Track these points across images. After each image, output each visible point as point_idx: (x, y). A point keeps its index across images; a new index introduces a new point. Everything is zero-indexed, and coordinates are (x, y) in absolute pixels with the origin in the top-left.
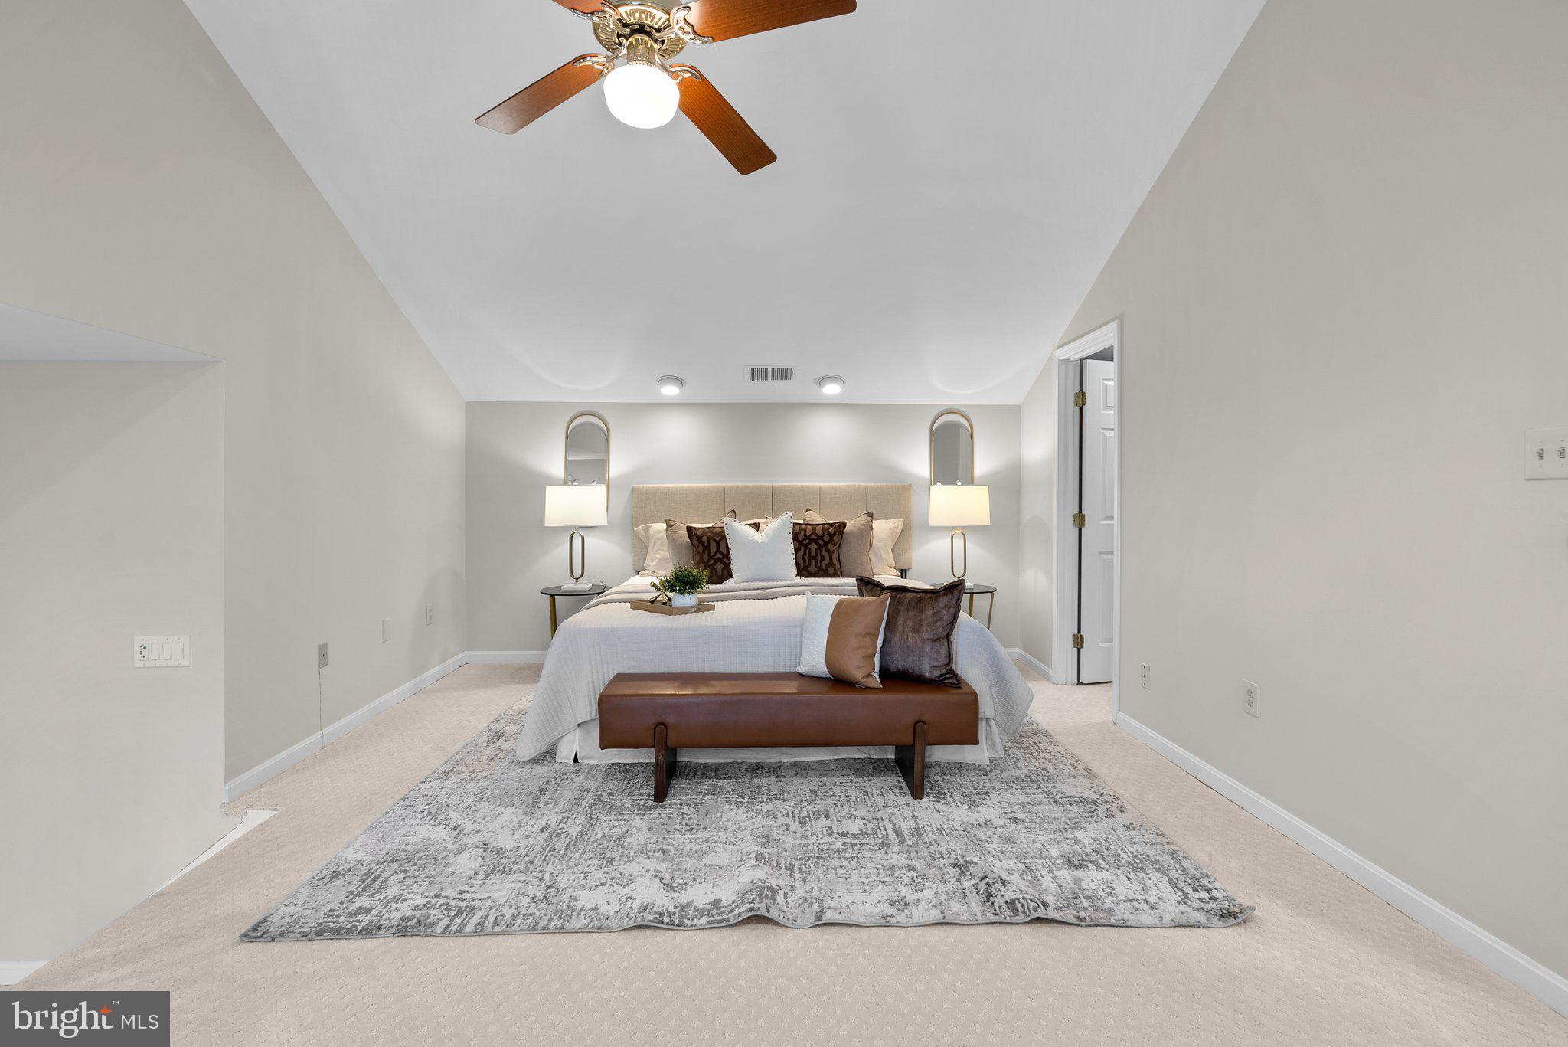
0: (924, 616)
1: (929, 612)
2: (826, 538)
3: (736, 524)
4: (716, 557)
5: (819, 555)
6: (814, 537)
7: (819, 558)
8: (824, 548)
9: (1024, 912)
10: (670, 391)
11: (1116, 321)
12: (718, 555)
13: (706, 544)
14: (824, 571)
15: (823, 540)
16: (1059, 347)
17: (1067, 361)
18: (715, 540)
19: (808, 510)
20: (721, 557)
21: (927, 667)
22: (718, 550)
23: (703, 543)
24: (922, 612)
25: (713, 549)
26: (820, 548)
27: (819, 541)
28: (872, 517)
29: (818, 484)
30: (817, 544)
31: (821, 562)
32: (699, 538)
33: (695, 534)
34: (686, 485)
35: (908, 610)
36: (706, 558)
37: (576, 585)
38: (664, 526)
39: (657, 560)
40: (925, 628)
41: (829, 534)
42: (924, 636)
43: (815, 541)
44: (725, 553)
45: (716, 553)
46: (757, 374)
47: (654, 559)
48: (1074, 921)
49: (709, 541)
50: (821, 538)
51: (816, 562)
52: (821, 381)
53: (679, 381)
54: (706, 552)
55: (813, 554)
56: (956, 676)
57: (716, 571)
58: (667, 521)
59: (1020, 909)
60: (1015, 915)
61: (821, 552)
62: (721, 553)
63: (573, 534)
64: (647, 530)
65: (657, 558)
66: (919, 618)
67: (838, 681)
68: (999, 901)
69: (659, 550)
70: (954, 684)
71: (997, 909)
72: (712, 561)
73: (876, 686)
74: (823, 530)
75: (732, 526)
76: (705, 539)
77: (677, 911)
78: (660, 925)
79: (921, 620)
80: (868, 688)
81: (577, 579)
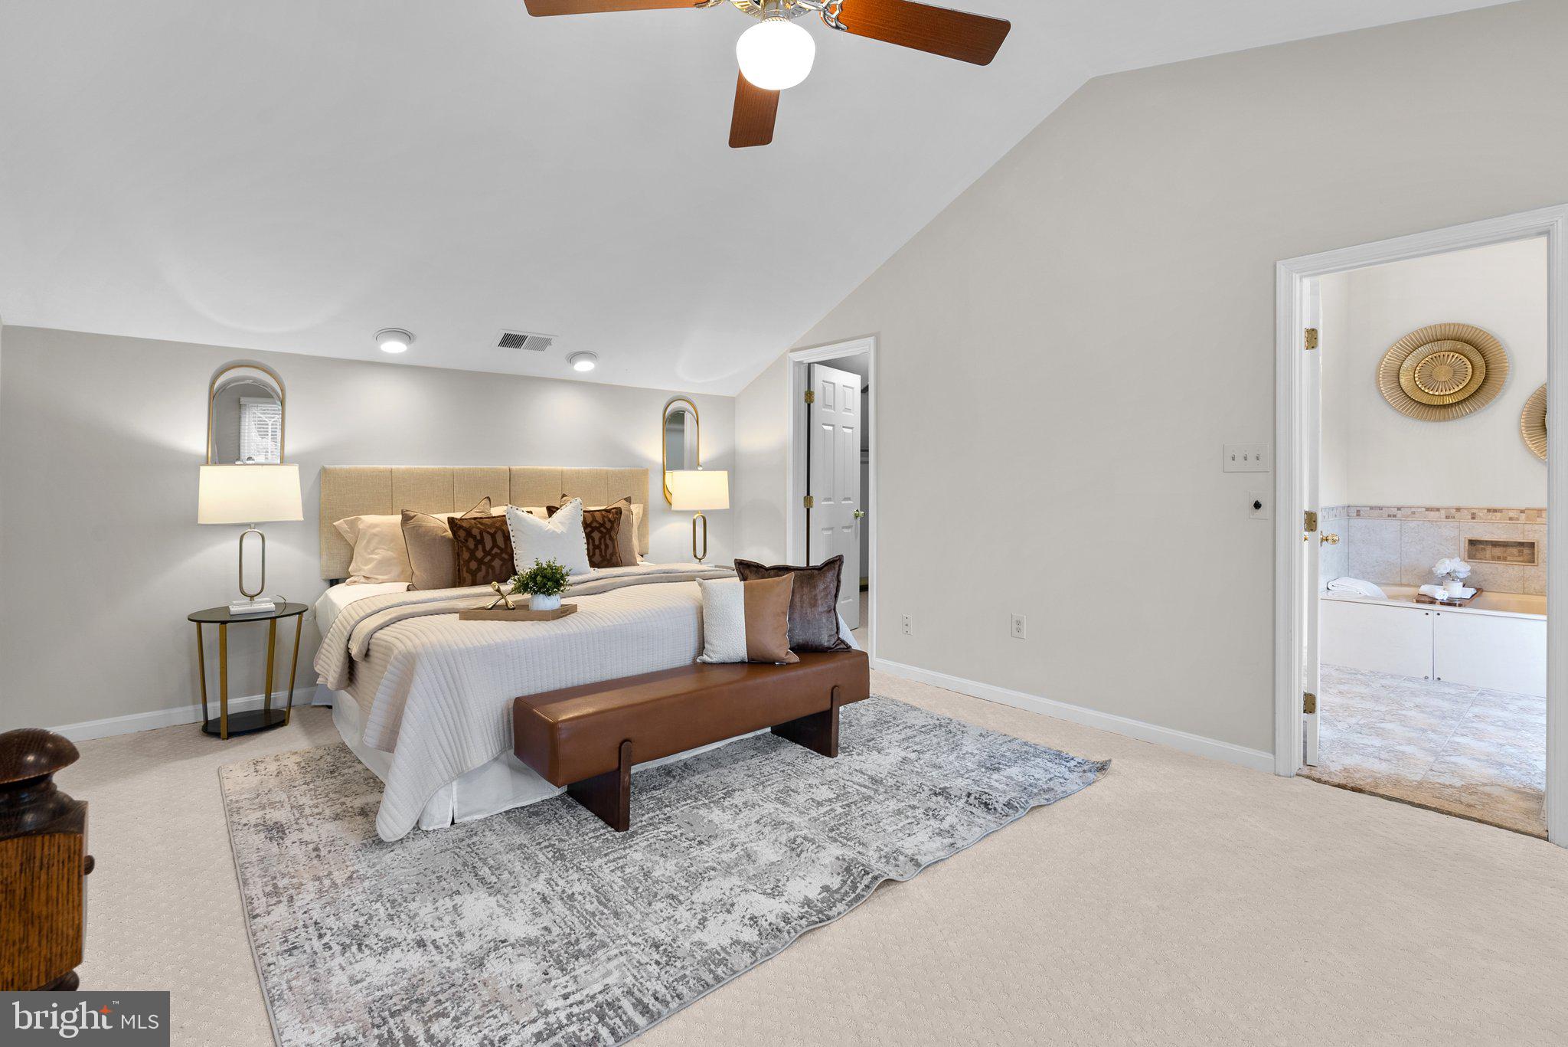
0: (818, 591)
1: (821, 586)
2: (608, 525)
3: (522, 512)
4: (493, 552)
5: (603, 544)
6: (595, 524)
7: (603, 547)
8: (607, 536)
9: (1021, 807)
10: (394, 348)
11: (873, 337)
12: (496, 550)
13: (478, 538)
14: (608, 560)
15: (605, 528)
16: (793, 351)
17: (801, 363)
18: (488, 533)
19: (564, 496)
20: (499, 551)
21: (826, 640)
22: (495, 545)
23: (474, 537)
24: (815, 587)
25: (488, 544)
26: (603, 537)
27: (602, 529)
28: (630, 502)
29: (559, 468)
30: (601, 532)
31: (606, 551)
32: (469, 533)
33: (461, 527)
34: (403, 467)
35: (802, 588)
36: (480, 554)
37: (251, 604)
38: (399, 518)
39: (375, 562)
40: (820, 602)
41: (610, 520)
42: (820, 609)
43: (597, 529)
44: (503, 547)
45: (492, 549)
46: (512, 341)
47: (367, 562)
48: (1045, 802)
49: (481, 534)
50: (603, 525)
51: (601, 551)
52: (573, 357)
53: (407, 336)
54: (480, 547)
55: (597, 543)
56: (843, 642)
57: (493, 568)
58: (403, 513)
59: (1018, 806)
60: (1017, 812)
61: (605, 540)
62: (498, 547)
63: (244, 534)
64: (352, 525)
65: (372, 560)
66: (813, 593)
67: (758, 662)
68: (999, 806)
69: (377, 548)
70: (844, 649)
71: (1002, 812)
72: (489, 558)
73: (796, 661)
74: (603, 517)
75: (516, 515)
76: (475, 532)
77: (806, 908)
78: (817, 926)
79: (816, 595)
80: (790, 664)
81: (252, 597)
